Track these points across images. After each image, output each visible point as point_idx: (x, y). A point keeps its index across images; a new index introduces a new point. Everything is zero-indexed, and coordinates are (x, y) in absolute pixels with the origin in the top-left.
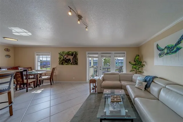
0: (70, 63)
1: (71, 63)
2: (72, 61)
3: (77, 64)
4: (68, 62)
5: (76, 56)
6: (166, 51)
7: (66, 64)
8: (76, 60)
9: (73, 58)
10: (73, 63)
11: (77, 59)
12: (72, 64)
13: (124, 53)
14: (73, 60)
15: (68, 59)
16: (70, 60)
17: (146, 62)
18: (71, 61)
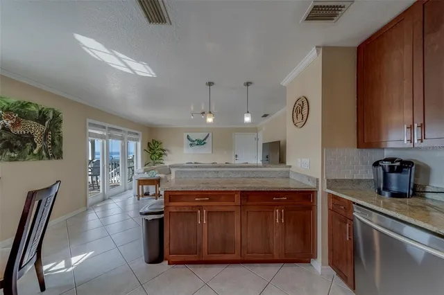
0: (32, 151)
1: (35, 151)
2: (39, 146)
3: (59, 155)
4: (19, 149)
5: (57, 127)
6: (196, 143)
7: (11, 159)
8: (56, 142)
9: (46, 134)
10: (46, 152)
11: (60, 139)
12: (39, 156)
13: (137, 134)
14: (45, 139)
15: (19, 137)
16: (30, 138)
17: (168, 150)
18: (35, 146)
